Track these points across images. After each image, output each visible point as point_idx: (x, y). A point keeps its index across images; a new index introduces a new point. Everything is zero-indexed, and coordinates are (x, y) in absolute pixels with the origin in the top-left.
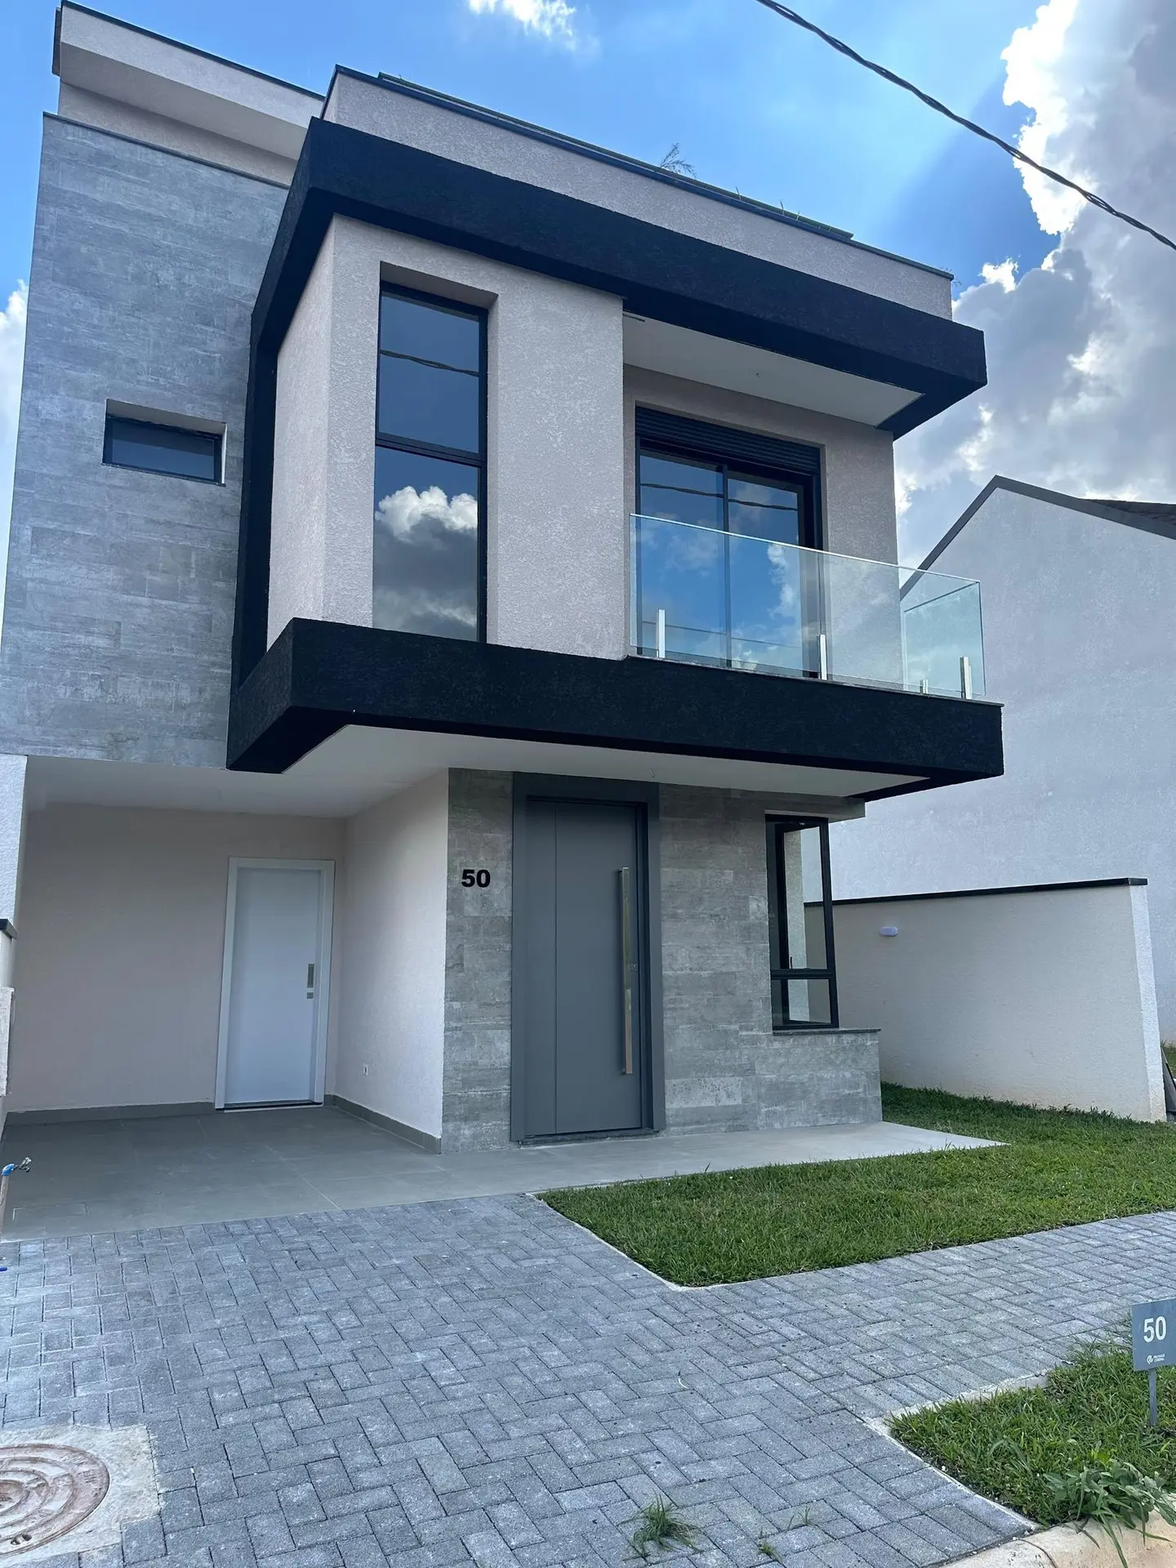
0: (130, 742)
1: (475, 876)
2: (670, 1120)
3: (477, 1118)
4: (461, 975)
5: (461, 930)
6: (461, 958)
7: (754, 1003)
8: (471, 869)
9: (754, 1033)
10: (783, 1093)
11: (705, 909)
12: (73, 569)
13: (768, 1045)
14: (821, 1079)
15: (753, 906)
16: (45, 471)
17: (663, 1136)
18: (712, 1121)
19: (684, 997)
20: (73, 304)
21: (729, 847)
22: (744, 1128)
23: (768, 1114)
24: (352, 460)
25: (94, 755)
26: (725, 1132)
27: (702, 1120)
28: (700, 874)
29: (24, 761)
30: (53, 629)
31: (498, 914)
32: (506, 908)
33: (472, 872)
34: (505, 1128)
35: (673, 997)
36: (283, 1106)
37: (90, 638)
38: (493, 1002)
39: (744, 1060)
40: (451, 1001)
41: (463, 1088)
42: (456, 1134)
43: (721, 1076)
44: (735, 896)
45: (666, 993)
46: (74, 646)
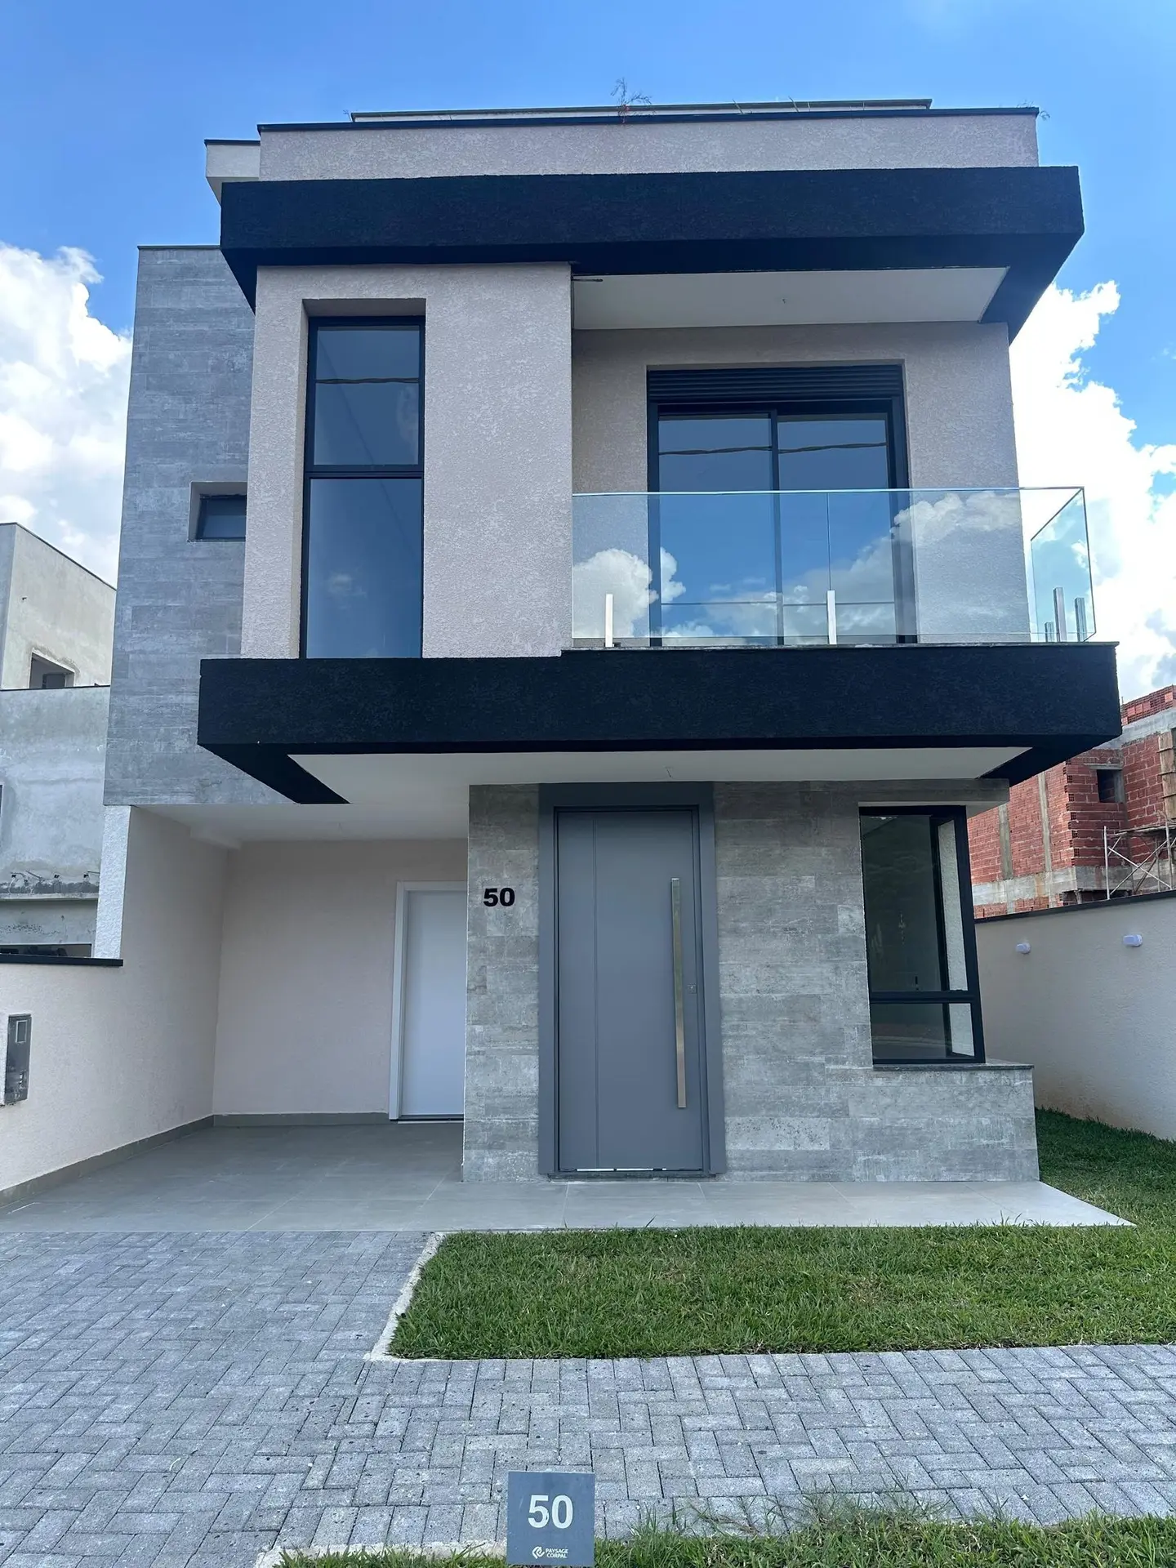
0: (214, 786)
1: (498, 895)
2: (733, 1163)
3: (502, 1147)
4: (482, 997)
5: (483, 951)
6: (484, 979)
7: (847, 1031)
8: (494, 887)
9: (847, 1067)
10: (887, 1141)
11: (776, 922)
12: (166, 637)
13: (866, 1082)
14: (946, 1125)
15: (843, 917)
16: (142, 556)
17: (724, 1180)
18: (790, 1168)
19: (750, 1024)
20: (163, 406)
21: (810, 849)
22: (835, 1179)
23: (866, 1164)
24: (271, 499)
25: (184, 800)
26: (807, 1181)
27: (776, 1168)
28: (770, 882)
29: (128, 810)
30: (151, 692)
31: (523, 933)
32: (533, 928)
33: (495, 890)
34: (532, 1159)
35: (735, 1023)
36: (452, 1119)
37: (180, 697)
38: (520, 1026)
39: (833, 1098)
40: (473, 1024)
41: (487, 1114)
42: (480, 1162)
43: (801, 1116)
44: (817, 906)
45: (726, 1018)
46: (167, 706)
